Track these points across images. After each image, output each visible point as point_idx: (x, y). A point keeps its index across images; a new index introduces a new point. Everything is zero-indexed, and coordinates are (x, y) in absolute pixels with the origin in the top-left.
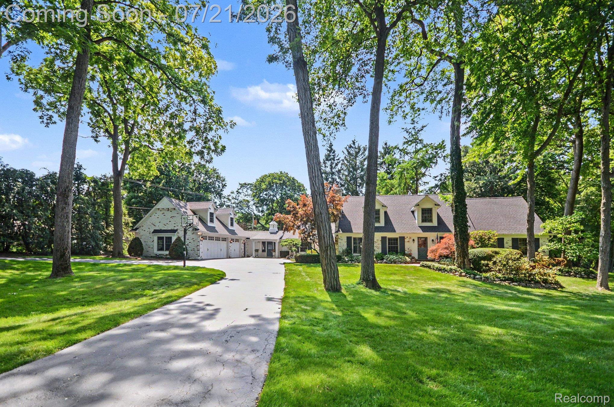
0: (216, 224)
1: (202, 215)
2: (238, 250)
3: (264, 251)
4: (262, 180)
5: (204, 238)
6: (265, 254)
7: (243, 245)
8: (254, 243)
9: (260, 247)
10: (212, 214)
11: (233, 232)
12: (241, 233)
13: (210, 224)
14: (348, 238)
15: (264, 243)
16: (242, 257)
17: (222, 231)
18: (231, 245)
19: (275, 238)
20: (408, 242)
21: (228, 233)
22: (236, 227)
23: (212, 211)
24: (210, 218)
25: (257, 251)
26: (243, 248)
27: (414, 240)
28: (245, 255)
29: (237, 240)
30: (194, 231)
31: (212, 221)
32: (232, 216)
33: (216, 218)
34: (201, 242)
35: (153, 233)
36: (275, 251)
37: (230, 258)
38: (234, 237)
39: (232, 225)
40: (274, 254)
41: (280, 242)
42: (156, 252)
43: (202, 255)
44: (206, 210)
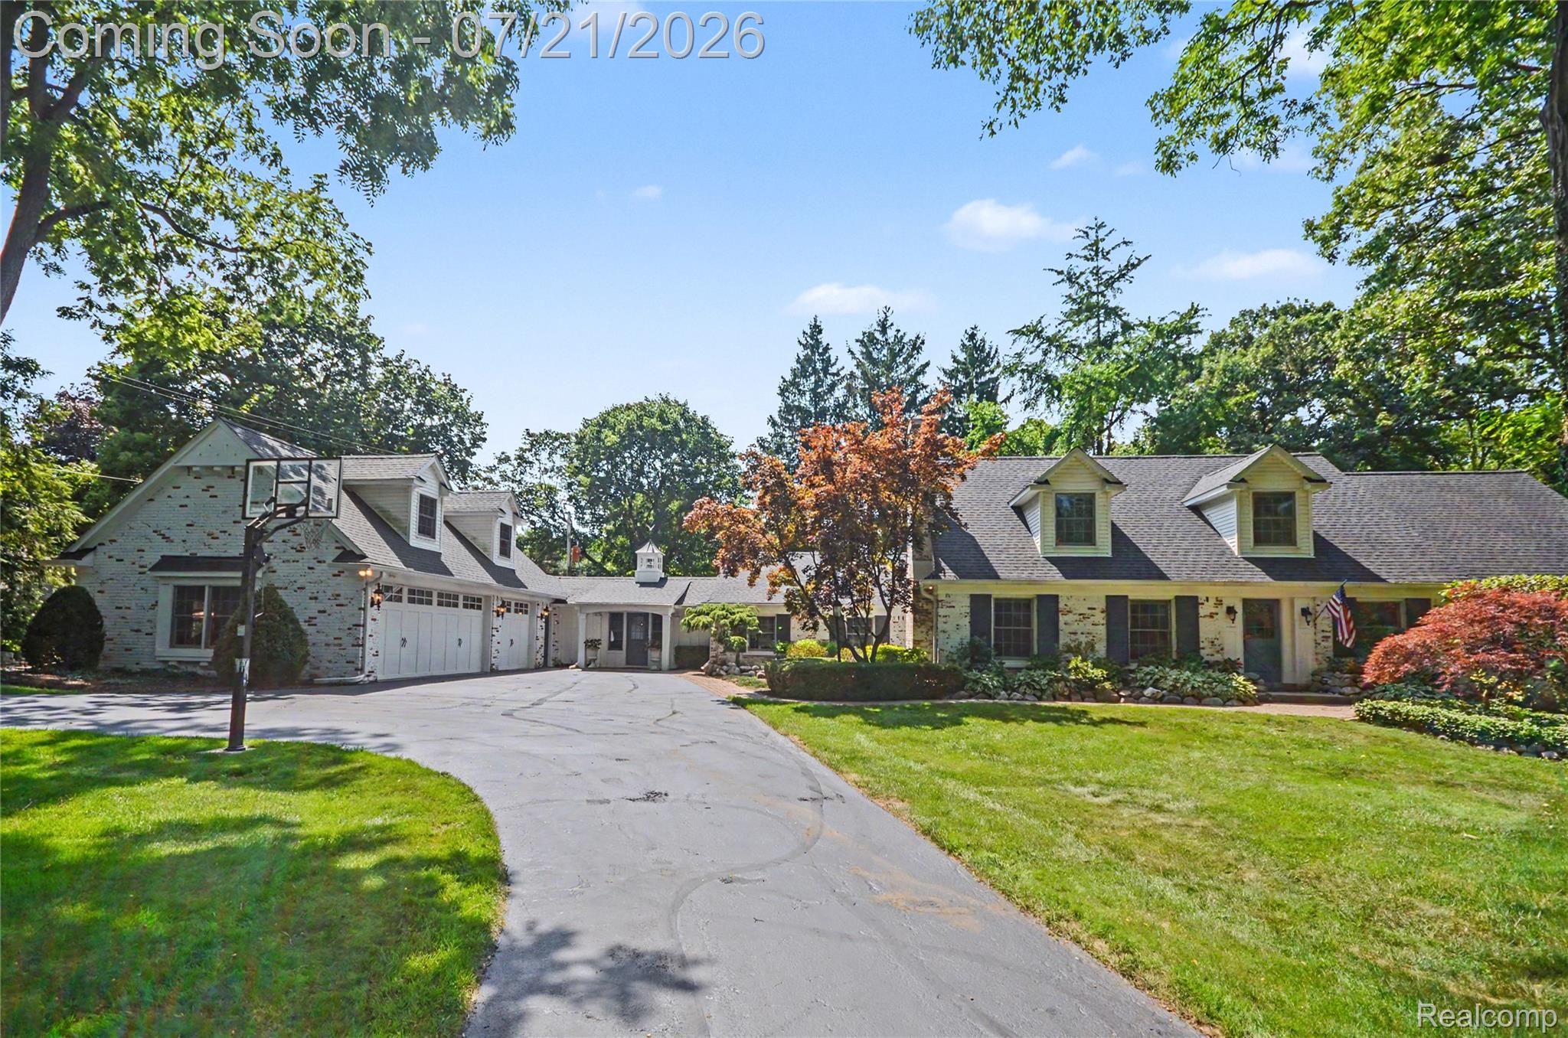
0: (444, 544)
1: (386, 503)
2: (525, 644)
3: (615, 645)
4: (603, 422)
5: (388, 592)
6: (621, 656)
7: (541, 623)
8: (582, 617)
9: (602, 631)
10: (428, 505)
11: (507, 577)
12: (537, 582)
13: (416, 541)
14: (974, 598)
15: (615, 618)
16: (538, 668)
17: (466, 571)
18: (497, 622)
19: (662, 599)
20: (1211, 616)
21: (488, 579)
22: (520, 562)
23: (431, 490)
24: (421, 519)
25: (592, 644)
26: (541, 634)
27: (1231, 611)
28: (551, 661)
29: (521, 608)
30: (341, 565)
31: (427, 529)
32: (508, 520)
33: (446, 523)
34: (372, 612)
35: (156, 568)
36: (659, 647)
37: (494, 672)
38: (510, 594)
39: (505, 551)
40: (653, 655)
41: (677, 615)
42: (163, 649)
43: (375, 665)
44: (404, 486)
